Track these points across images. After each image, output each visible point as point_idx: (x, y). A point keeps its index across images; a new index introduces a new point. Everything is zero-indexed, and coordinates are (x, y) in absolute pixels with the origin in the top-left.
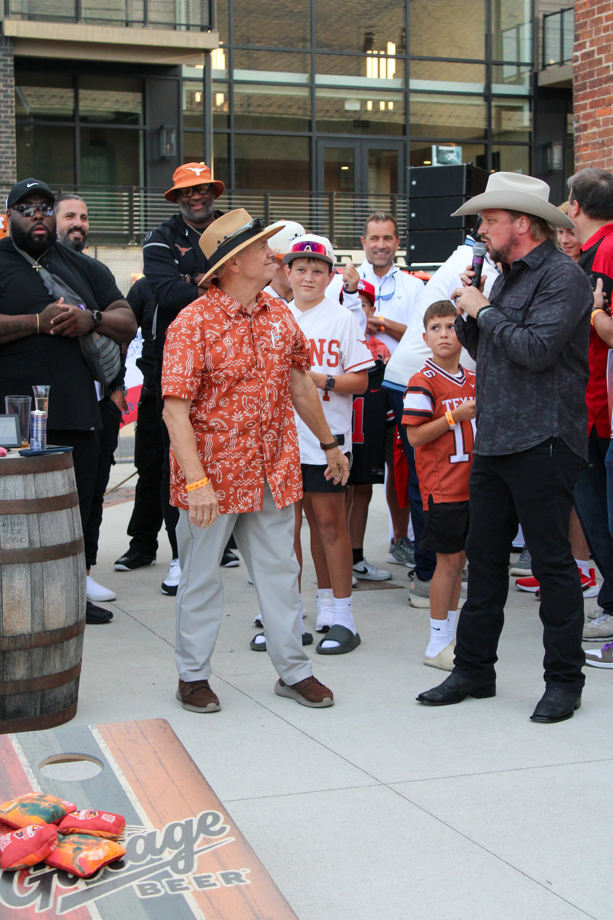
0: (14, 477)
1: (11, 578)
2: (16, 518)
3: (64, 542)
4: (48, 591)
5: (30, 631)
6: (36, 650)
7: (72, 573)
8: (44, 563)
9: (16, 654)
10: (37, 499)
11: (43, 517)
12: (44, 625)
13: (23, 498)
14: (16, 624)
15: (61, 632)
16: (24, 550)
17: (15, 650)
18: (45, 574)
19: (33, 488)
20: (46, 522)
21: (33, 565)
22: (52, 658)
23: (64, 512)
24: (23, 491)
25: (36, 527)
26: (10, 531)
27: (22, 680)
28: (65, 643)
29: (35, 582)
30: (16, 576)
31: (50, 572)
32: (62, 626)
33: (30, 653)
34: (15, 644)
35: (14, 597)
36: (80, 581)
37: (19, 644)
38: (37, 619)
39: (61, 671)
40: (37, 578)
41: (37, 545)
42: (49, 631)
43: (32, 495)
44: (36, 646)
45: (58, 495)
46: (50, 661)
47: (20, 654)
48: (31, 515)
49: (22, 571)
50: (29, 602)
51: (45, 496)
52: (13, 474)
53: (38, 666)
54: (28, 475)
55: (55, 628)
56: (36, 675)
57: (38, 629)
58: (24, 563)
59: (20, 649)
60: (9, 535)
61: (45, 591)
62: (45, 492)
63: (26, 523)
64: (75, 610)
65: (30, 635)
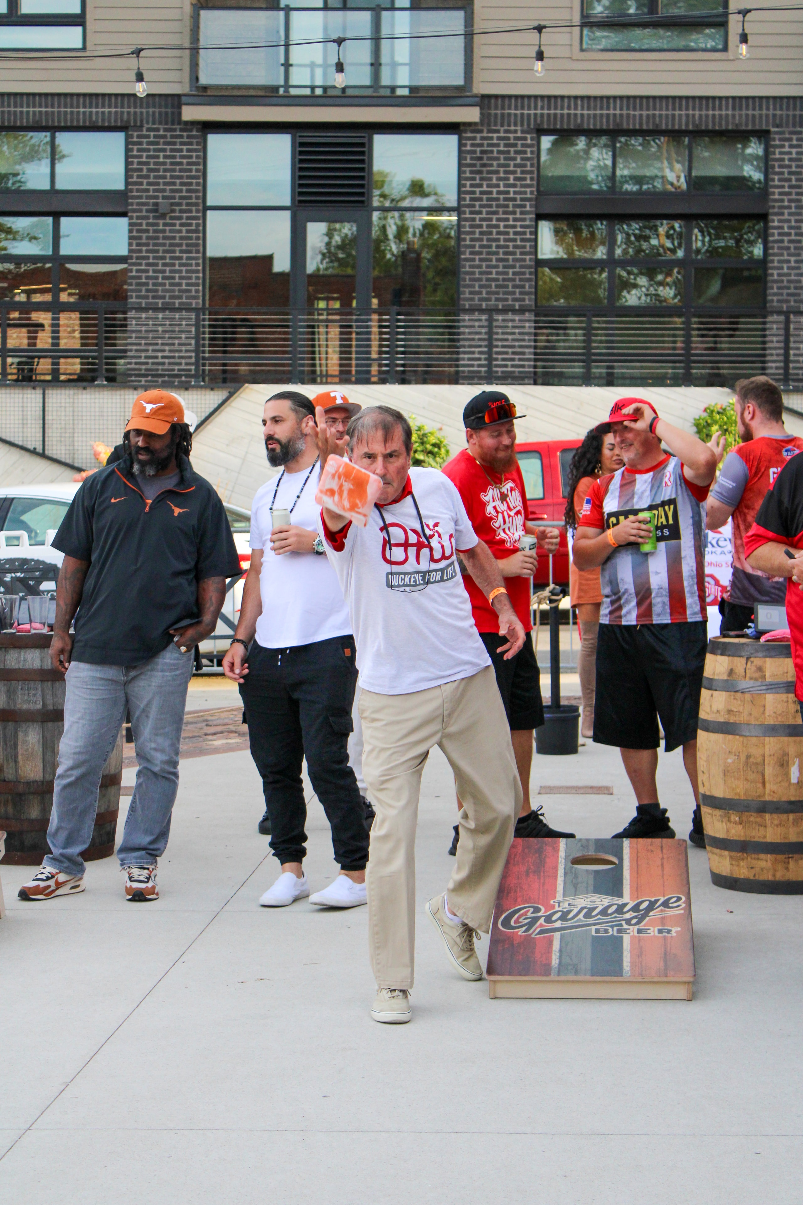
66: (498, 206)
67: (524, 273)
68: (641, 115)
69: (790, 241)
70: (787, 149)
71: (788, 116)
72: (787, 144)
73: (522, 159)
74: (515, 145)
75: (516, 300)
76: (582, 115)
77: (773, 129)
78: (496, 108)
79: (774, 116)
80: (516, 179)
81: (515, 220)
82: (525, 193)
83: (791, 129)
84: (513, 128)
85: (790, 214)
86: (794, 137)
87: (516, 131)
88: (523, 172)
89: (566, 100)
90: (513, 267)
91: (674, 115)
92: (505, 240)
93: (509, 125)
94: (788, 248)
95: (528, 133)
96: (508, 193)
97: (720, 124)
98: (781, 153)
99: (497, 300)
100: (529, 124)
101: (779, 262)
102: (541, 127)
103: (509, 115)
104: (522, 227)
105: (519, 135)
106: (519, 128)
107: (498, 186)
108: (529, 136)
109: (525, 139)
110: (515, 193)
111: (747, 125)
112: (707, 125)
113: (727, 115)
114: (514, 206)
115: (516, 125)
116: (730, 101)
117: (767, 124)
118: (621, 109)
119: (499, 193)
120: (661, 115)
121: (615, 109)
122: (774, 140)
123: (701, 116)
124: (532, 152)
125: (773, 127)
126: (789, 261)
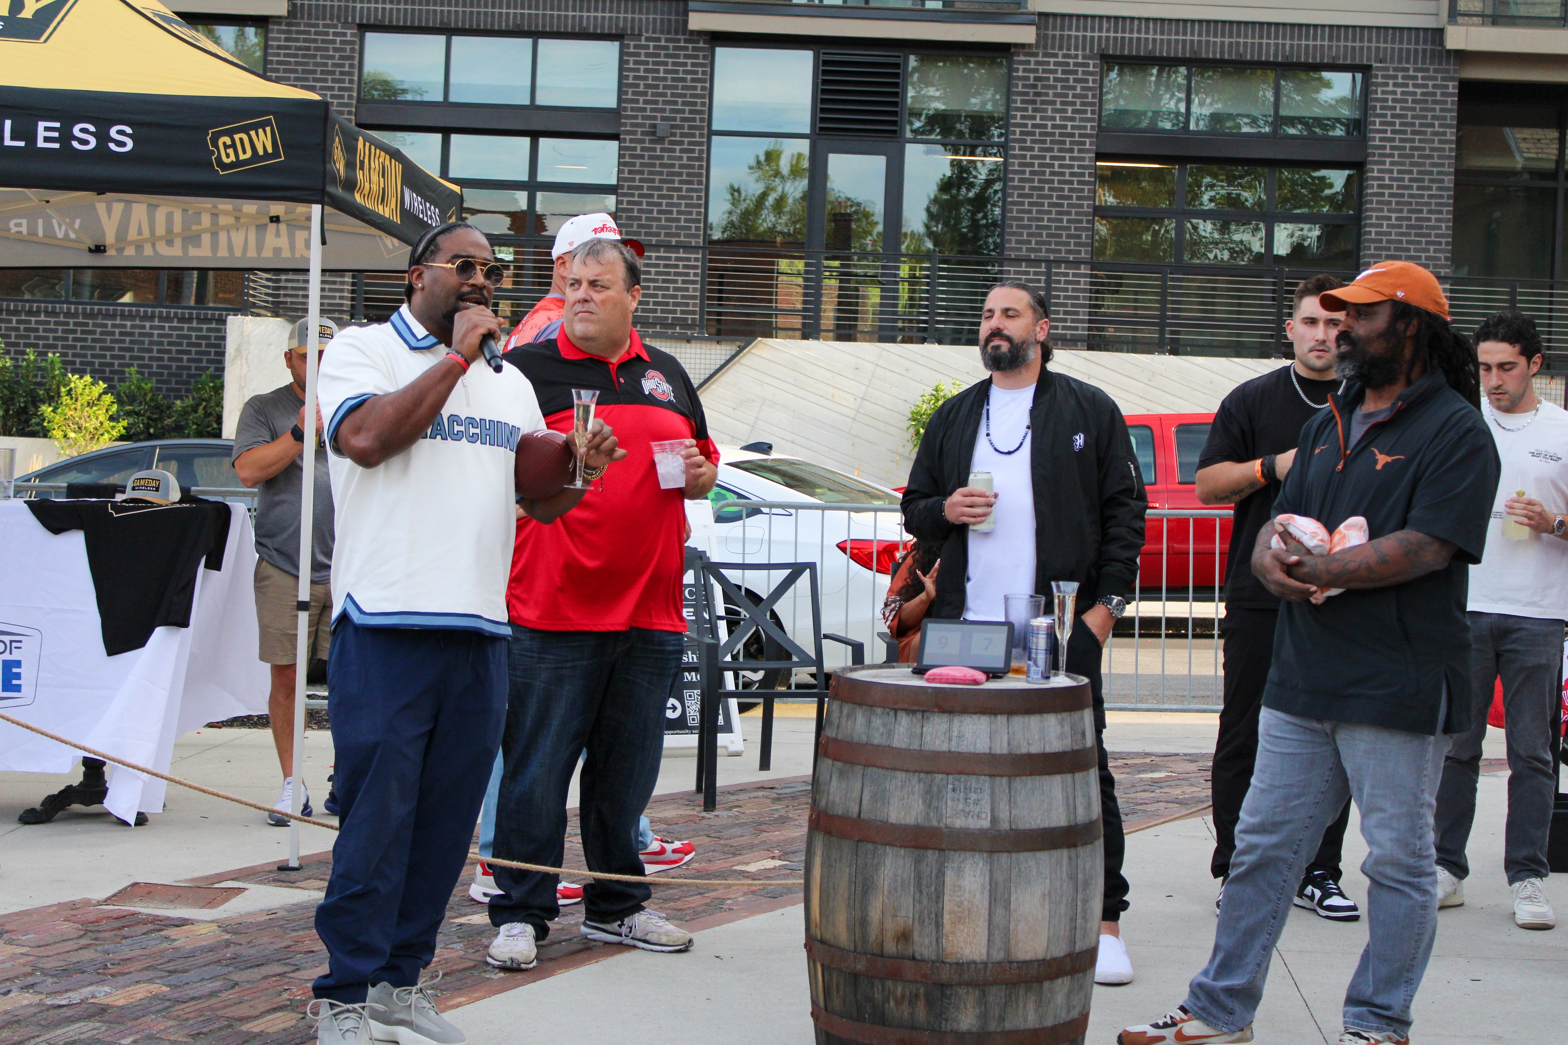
0: (975, 717)
1: (959, 871)
2: (973, 781)
3: (1053, 825)
4: (1017, 899)
5: (984, 957)
6: (994, 990)
7: (1064, 876)
8: (1014, 855)
9: (962, 991)
10: (1010, 754)
11: (1018, 783)
12: (1008, 951)
13: (987, 751)
14: (962, 945)
15: (1039, 966)
16: (983, 832)
17: (959, 984)
18: (1014, 872)
19: (1005, 737)
20: (1023, 792)
21: (995, 856)
22: (1021, 1005)
23: (1057, 779)
24: (988, 740)
25: (1005, 798)
26: (962, 800)
27: (969, 1033)
28: (1046, 984)
29: (996, 883)
30: (967, 870)
31: (1023, 869)
32: (1040, 956)
33: (984, 992)
34: (960, 975)
35: (962, 902)
36: (1080, 890)
37: (966, 977)
38: (998, 941)
39: (1037, 1026)
40: (1000, 877)
41: (1005, 826)
42: (1018, 962)
43: (1001, 747)
44: (994, 983)
45: (1048, 750)
46: (1018, 1006)
47: (968, 992)
48: (998, 778)
49: (977, 863)
50: (985, 912)
51: (1024, 751)
52: (975, 713)
53: (997, 1014)
54: (999, 717)
55: (1028, 958)
56: (993, 1027)
57: (998, 956)
58: (981, 851)
59: (968, 984)
60: (961, 806)
61: (1013, 898)
62: (1025, 744)
63: (988, 791)
64: (1067, 933)
65: (985, 964)
66: (1052, 142)
67: (1081, 221)
68: (1222, 43)
69: (1391, 195)
70: (1390, 88)
71: (1393, 49)
72: (1391, 82)
73: (1083, 88)
74: (1075, 72)
75: (1069, 252)
76: (1154, 40)
77: (1375, 65)
78: (1054, 29)
79: (1378, 48)
80: (1074, 112)
81: (1072, 159)
82: (1085, 128)
83: (1396, 65)
84: (1073, 52)
85: (1392, 163)
86: (1400, 74)
87: (1076, 56)
88: (1083, 104)
89: (1136, 22)
90: (1068, 213)
91: (1260, 45)
92: (1060, 182)
93: (1069, 49)
94: (1389, 203)
95: (1090, 58)
96: (1065, 127)
97: (1314, 57)
98: (1383, 92)
99: (1048, 251)
100: (1092, 49)
101: (1378, 218)
102: (1106, 52)
103: (1069, 37)
104: (1079, 167)
105: (1080, 60)
106: (1080, 53)
107: (1054, 119)
108: (1091, 62)
109: (1088, 65)
110: (1073, 127)
111: (1345, 58)
112: (1299, 56)
113: (1322, 46)
114: (1072, 143)
115: (1076, 49)
116: (1327, 29)
117: (1369, 59)
118: (1200, 35)
119: (1054, 127)
120: (1246, 43)
121: (1192, 34)
122: (1376, 77)
123: (1292, 46)
124: (1094, 81)
125: (1376, 61)
126: (1390, 218)
